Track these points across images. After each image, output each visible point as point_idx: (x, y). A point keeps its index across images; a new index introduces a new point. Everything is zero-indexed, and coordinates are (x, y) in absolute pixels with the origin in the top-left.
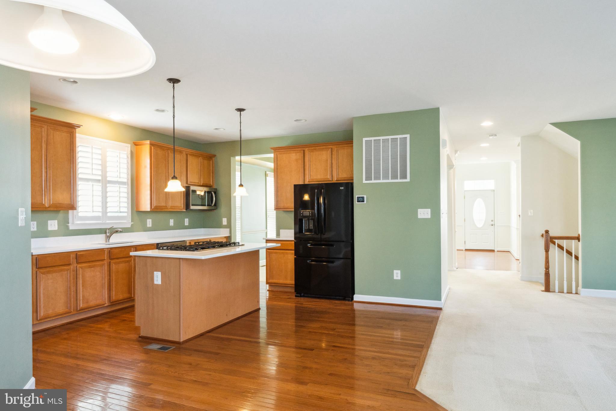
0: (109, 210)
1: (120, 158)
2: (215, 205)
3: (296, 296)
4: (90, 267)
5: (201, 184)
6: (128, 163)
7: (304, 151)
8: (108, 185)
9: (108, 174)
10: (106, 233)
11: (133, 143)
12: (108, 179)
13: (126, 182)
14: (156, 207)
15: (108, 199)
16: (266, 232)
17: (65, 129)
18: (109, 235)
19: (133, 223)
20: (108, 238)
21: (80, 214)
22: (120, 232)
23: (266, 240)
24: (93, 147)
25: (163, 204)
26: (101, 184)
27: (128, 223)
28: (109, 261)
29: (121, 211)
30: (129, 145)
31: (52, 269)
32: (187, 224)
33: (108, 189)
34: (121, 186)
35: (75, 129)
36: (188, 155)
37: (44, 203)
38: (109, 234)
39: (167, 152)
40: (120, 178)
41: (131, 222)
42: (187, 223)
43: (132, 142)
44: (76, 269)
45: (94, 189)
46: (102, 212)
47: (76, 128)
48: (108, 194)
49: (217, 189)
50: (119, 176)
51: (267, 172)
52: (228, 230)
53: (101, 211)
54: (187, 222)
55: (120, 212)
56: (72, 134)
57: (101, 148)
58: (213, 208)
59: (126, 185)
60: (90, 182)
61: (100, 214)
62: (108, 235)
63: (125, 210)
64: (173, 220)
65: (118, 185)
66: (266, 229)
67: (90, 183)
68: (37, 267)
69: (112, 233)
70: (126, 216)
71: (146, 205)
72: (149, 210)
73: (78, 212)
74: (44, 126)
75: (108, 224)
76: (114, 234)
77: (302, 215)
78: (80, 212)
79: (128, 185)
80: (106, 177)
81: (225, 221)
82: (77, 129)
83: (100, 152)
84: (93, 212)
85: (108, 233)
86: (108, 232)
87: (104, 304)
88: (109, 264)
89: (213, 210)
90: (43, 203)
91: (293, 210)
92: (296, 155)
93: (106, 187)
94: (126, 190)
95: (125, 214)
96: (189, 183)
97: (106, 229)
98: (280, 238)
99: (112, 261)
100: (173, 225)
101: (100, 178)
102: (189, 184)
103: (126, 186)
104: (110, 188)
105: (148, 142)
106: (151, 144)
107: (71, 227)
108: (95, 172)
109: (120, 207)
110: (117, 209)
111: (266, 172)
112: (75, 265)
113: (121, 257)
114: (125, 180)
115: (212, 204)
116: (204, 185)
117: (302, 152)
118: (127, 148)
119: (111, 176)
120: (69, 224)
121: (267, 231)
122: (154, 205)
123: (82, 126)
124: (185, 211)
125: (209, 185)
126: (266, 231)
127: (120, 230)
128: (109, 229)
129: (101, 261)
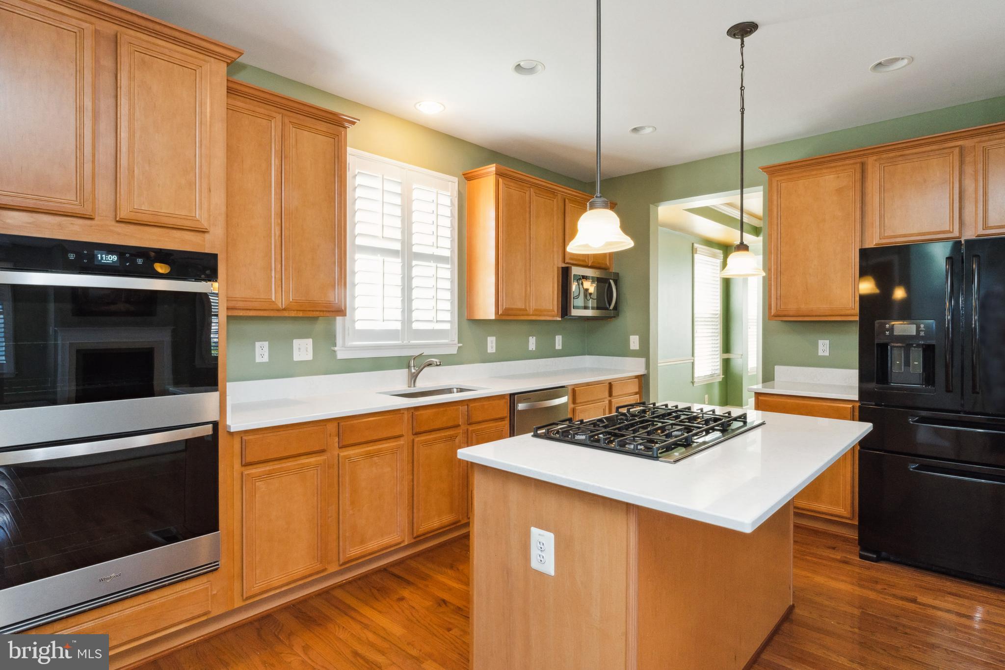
0: (415, 315)
1: (437, 204)
2: (616, 308)
3: (862, 557)
4: (370, 455)
5: (590, 265)
6: (452, 215)
7: (863, 164)
8: (414, 263)
9: (415, 239)
10: (409, 367)
11: (463, 175)
12: (415, 249)
13: (449, 257)
14: (508, 312)
15: (415, 293)
16: (693, 364)
17: (323, 126)
18: (414, 373)
19: (461, 345)
20: (414, 377)
21: (359, 326)
22: (437, 365)
23: (755, 393)
24: (385, 177)
25: (519, 305)
26: (400, 260)
27: (450, 345)
28: (412, 437)
29: (438, 319)
30: (456, 179)
31: (279, 466)
32: (560, 348)
33: (415, 272)
34: (439, 265)
35: (345, 128)
36: (567, 200)
37: (273, 299)
38: (415, 369)
39: (528, 193)
40: (437, 247)
41: (458, 343)
42: (559, 345)
43: (461, 173)
44: (336, 461)
45: (385, 272)
46: (403, 322)
47: (346, 124)
48: (415, 283)
49: (618, 274)
50: (435, 245)
51: (696, 245)
52: (642, 361)
53: (400, 318)
54: (559, 342)
55: (437, 321)
56: (336, 139)
57: (400, 181)
58: (612, 313)
59: (448, 264)
60: (379, 255)
61: (398, 326)
62: (413, 371)
63: (447, 316)
64: (534, 338)
65: (434, 262)
66: (693, 355)
67: (379, 258)
68: (243, 463)
69: (422, 367)
70: (448, 330)
71: (487, 309)
72: (493, 317)
73: (354, 322)
74: (274, 114)
75: (414, 347)
76: (425, 368)
77: (887, 333)
78: (358, 321)
79: (452, 264)
80: (410, 245)
81: (634, 342)
82: (348, 129)
83: (398, 189)
84: (383, 320)
85: (414, 366)
86: (412, 365)
87: (400, 543)
88: (411, 444)
89: (611, 317)
90: (271, 299)
91: (857, 318)
92: (838, 177)
93: (410, 267)
94: (448, 274)
95: (447, 326)
96: (567, 261)
97: (409, 358)
98: (774, 388)
99: (418, 439)
100: (534, 349)
101: (397, 246)
102: (567, 263)
103: (449, 266)
104: (420, 269)
105: (492, 168)
106: (499, 174)
107: (342, 354)
108: (388, 233)
109: (437, 310)
110: (430, 316)
111: (693, 244)
112: (336, 452)
113: (436, 427)
114: (447, 253)
115: (610, 305)
116: (595, 265)
117: (858, 166)
118: (453, 183)
119: (421, 243)
120: (336, 349)
121: (694, 360)
122: (503, 305)
123: (359, 120)
124: (560, 319)
125: (603, 266)
126: (692, 361)
127: (436, 362)
128: (414, 359)
129: (392, 440)
